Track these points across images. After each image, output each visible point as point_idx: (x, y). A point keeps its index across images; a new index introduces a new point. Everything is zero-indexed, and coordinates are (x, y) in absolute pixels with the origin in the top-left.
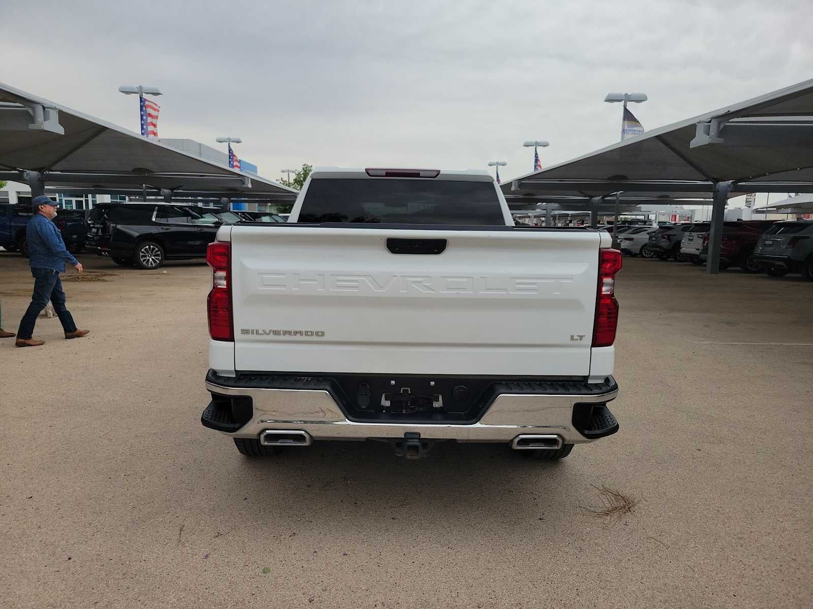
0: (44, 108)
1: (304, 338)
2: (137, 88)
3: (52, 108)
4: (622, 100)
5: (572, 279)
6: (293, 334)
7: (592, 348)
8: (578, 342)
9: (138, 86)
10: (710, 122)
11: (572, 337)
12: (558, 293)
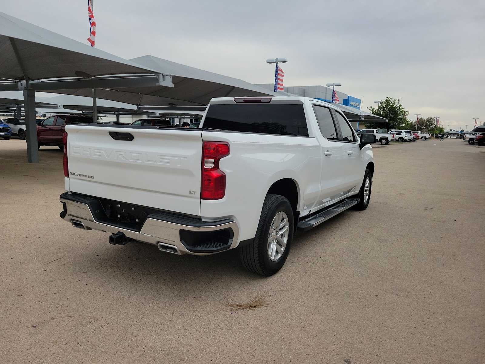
0: (163, 75)
1: (88, 179)
2: (275, 59)
3: (167, 75)
5: (186, 158)
7: (202, 200)
8: (193, 195)
9: (276, 59)
11: (190, 192)
12: (180, 165)
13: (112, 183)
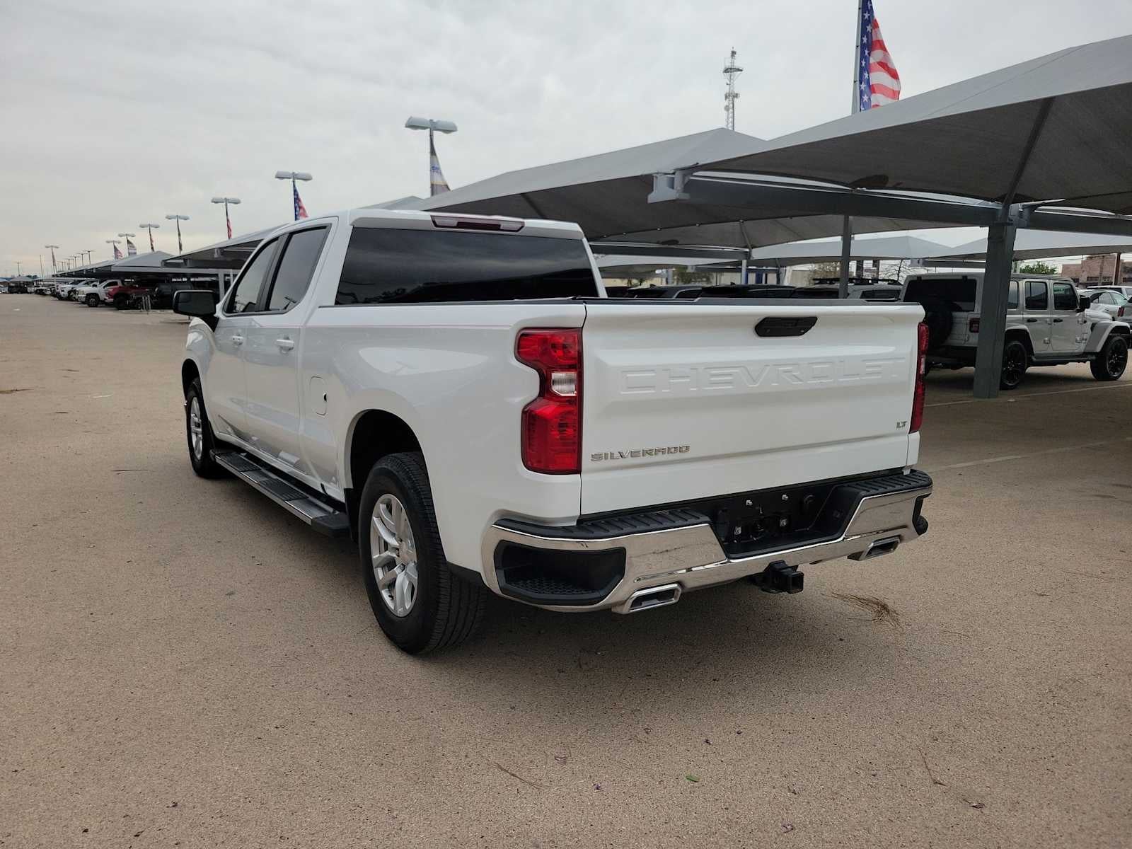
1: (667, 457)
4: (427, 128)
6: (653, 453)
10: (674, 174)
12: (896, 376)
13: (774, 447)
